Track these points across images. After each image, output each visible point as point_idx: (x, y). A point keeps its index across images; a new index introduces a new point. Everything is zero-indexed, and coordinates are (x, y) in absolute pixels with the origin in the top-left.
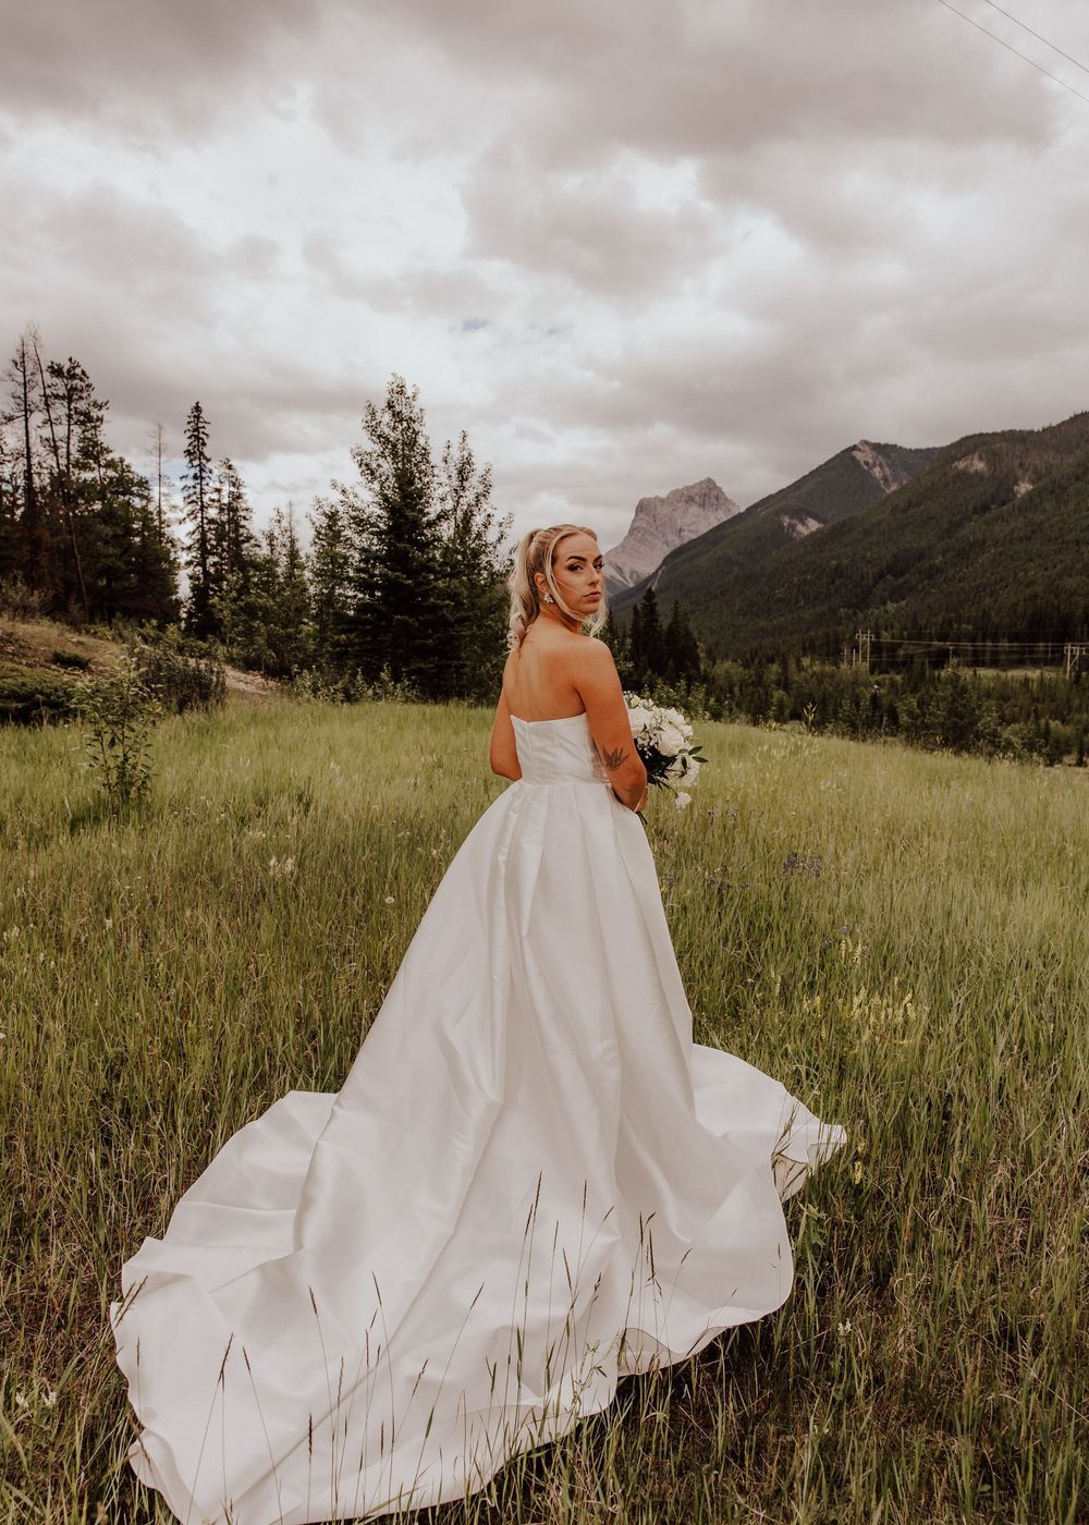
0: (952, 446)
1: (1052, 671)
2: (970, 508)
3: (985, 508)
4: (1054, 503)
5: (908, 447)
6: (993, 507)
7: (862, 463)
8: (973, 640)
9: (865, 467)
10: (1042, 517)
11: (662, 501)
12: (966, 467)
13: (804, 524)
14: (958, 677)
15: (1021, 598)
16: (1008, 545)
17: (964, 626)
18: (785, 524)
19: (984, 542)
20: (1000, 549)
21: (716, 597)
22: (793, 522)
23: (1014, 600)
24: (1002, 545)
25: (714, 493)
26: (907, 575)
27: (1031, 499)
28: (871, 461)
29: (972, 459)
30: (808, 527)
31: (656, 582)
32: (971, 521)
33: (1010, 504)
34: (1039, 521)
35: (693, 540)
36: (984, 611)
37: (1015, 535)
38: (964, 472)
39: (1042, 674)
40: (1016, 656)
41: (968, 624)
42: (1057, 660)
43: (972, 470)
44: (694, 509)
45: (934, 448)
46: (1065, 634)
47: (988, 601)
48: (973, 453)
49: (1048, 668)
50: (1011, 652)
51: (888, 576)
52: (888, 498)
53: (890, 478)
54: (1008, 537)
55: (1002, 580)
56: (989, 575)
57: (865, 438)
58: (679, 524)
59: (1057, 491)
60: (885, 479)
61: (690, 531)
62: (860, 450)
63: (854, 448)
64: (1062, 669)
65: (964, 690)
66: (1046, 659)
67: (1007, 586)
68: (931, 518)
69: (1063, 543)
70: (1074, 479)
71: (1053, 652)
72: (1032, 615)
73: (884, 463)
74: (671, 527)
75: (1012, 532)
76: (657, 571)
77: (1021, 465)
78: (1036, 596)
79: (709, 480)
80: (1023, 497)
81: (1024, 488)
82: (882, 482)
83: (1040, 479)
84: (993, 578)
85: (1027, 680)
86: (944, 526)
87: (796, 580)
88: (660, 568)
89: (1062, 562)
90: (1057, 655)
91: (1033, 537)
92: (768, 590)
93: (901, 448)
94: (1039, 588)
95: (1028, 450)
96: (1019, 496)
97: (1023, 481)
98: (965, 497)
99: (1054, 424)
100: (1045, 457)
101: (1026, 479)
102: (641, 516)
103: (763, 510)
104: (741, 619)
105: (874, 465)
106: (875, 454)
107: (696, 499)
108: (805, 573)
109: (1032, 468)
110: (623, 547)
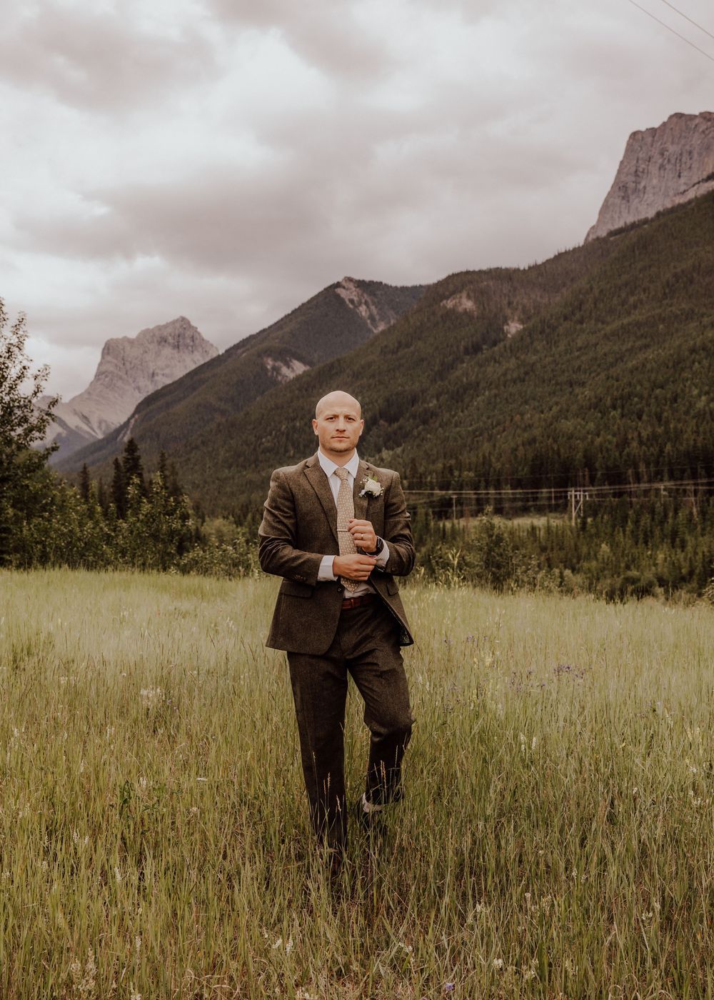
0: (440, 284)
1: (556, 518)
2: (462, 348)
3: (476, 349)
4: (545, 342)
5: (394, 285)
6: (485, 347)
7: (347, 302)
8: (477, 488)
9: (351, 306)
10: (534, 358)
11: (131, 342)
12: (455, 305)
13: (288, 367)
14: (492, 526)
15: (520, 442)
16: (502, 388)
17: (466, 473)
18: (269, 367)
19: (478, 384)
20: (494, 391)
21: (197, 447)
22: (277, 364)
23: (513, 445)
24: (497, 387)
25: (188, 333)
26: (401, 420)
27: (522, 339)
28: (356, 299)
29: (461, 297)
30: (293, 370)
31: (129, 432)
32: (462, 362)
33: (501, 345)
34: (531, 362)
35: (170, 385)
36: (484, 457)
37: (509, 377)
38: (453, 311)
39: (548, 521)
40: (520, 504)
41: (470, 470)
42: (560, 506)
43: (460, 309)
44: (167, 351)
45: (421, 286)
46: (566, 480)
47: (486, 447)
48: (461, 292)
49: (552, 515)
50: (514, 500)
51: (382, 422)
52: (377, 338)
53: (377, 317)
54: (502, 378)
55: (498, 424)
56: (484, 418)
57: (348, 276)
58: (152, 367)
59: (547, 331)
60: (372, 317)
61: (163, 375)
62: (344, 288)
63: (338, 285)
64: (566, 517)
65: (500, 539)
66: (550, 506)
67: (504, 430)
68: (422, 360)
69: (557, 384)
70: (562, 320)
71: (556, 498)
72: (533, 460)
73: (369, 301)
74: (143, 371)
75: (505, 374)
76: (129, 420)
77: (510, 304)
78: (534, 440)
79: (183, 319)
80: (513, 337)
81: (514, 328)
82: (369, 321)
83: (530, 318)
84: (490, 421)
85: (533, 528)
86: (436, 369)
87: (284, 427)
88: (133, 416)
89: (557, 404)
90: (560, 501)
91: (527, 378)
92: (253, 439)
93: (385, 285)
94: (537, 432)
95: (515, 289)
96: (509, 336)
97: (512, 322)
98: (455, 338)
99: (540, 262)
100: (533, 296)
101: (516, 318)
102: (109, 358)
103: (243, 352)
104: (227, 471)
105: (360, 304)
106: (360, 292)
107: (170, 340)
108: (293, 419)
109: (520, 307)
110: (88, 392)
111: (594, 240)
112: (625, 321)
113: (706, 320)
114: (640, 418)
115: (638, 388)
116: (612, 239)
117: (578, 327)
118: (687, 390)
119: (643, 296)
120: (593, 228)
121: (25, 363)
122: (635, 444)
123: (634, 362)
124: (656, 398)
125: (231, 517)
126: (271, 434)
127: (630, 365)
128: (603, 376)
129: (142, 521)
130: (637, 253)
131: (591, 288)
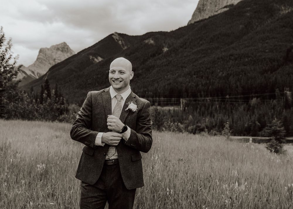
0: (144, 35)
1: (176, 107)
2: (150, 55)
3: (154, 55)
4: (175, 54)
5: (130, 35)
6: (157, 55)
8: (153, 97)
9: (116, 41)
11: (48, 49)
12: (148, 42)
13: (97, 58)
14: (157, 110)
15: (166, 84)
16: (162, 67)
17: (150, 93)
18: (91, 58)
19: (154, 66)
20: (159, 68)
21: (68, 82)
22: (93, 58)
23: (164, 85)
25: (66, 47)
27: (168, 53)
28: (118, 39)
29: (150, 40)
30: (98, 60)
31: (46, 77)
32: (150, 59)
33: (162, 54)
34: (170, 60)
35: (59, 63)
36: (155, 88)
37: (163, 64)
38: (148, 44)
39: (174, 108)
40: (165, 103)
41: (151, 92)
42: (178, 104)
43: (150, 43)
44: (59, 52)
45: (138, 36)
46: (180, 96)
47: (156, 85)
48: (150, 38)
49: (176, 106)
50: (164, 101)
52: (124, 51)
53: (124, 45)
55: (160, 78)
57: (116, 32)
58: (54, 57)
59: (176, 51)
60: (123, 44)
61: (58, 60)
62: (115, 35)
63: (113, 34)
64: (179, 107)
65: (159, 113)
66: (175, 103)
67: (162, 80)
68: (138, 58)
69: (178, 67)
70: (180, 48)
71: (177, 101)
72: (170, 90)
73: (122, 40)
74: (51, 58)
75: (162, 63)
77: (164, 42)
78: (171, 83)
79: (65, 43)
80: (165, 52)
81: (166, 49)
82: (122, 46)
83: (170, 47)
84: (157, 77)
85: (170, 110)
86: (142, 61)
87: (95, 77)
88: (48, 72)
90: (178, 102)
91: (169, 65)
92: (85, 80)
93: (127, 35)
94: (171, 81)
95: (166, 38)
96: (164, 52)
97: (165, 47)
98: (148, 52)
99: (174, 30)
100: (172, 40)
101: (166, 47)
102: (41, 54)
103: (83, 54)
104: (77, 90)
105: (119, 40)
106: (119, 37)
107: (60, 49)
108: (98, 75)
109: (168, 43)
110: (34, 64)
111: (190, 24)
112: (199, 49)
113: (222, 50)
114: (202, 78)
115: (202, 69)
116: (196, 24)
117: (185, 50)
118: (216, 70)
119: (204, 42)
120: (190, 21)
121: (11, 54)
122: (200, 86)
123: (201, 61)
124: (207, 72)
125: (77, 104)
126: (91, 79)
127: (200, 62)
128: (192, 65)
130: (203, 28)
131: (189, 39)
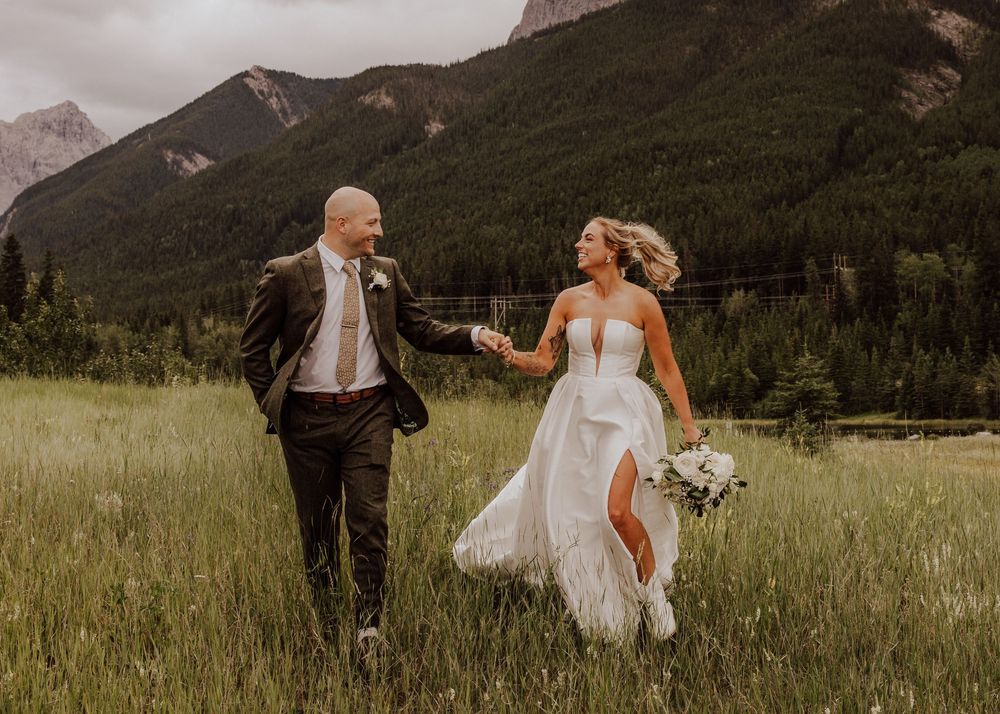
0: (357, 77)
2: (381, 147)
3: (395, 149)
4: (467, 144)
5: (307, 77)
6: (405, 147)
7: (257, 93)
9: (260, 97)
10: (456, 160)
11: (9, 127)
12: (373, 102)
13: (191, 161)
15: (441, 248)
16: (423, 190)
18: (169, 160)
19: (397, 186)
20: (414, 194)
21: (86, 246)
22: (177, 157)
23: (433, 250)
24: (417, 189)
25: (76, 120)
26: (315, 222)
27: (443, 140)
28: (266, 90)
29: (379, 93)
30: (196, 165)
31: (6, 228)
32: (381, 162)
33: (422, 145)
34: (453, 165)
35: (55, 176)
37: (429, 180)
38: (371, 108)
40: (440, 312)
42: (483, 314)
43: (379, 106)
44: (51, 139)
45: (336, 79)
46: (487, 289)
48: (379, 88)
51: (294, 223)
52: (289, 132)
53: (289, 111)
54: (423, 180)
55: (418, 228)
56: (404, 222)
57: (258, 65)
58: (33, 155)
59: (470, 132)
60: (283, 111)
61: (47, 165)
62: (253, 77)
63: (246, 74)
66: (472, 314)
67: (424, 235)
68: (338, 158)
69: (479, 188)
70: (484, 122)
71: (478, 306)
72: (454, 267)
73: (281, 93)
74: (22, 159)
75: (425, 176)
76: (6, 214)
77: (431, 102)
78: (456, 246)
79: (70, 104)
80: (434, 137)
81: (435, 128)
82: (280, 115)
83: (451, 118)
84: (409, 225)
86: (353, 168)
87: (185, 226)
88: (11, 209)
89: (479, 209)
90: (482, 310)
91: (448, 181)
92: (150, 239)
93: (298, 76)
94: (458, 238)
95: (437, 87)
96: (430, 136)
97: (434, 122)
98: (373, 136)
99: (462, 60)
100: (455, 96)
101: (437, 118)
103: (140, 143)
104: (121, 273)
105: (271, 96)
106: (270, 82)
107: (55, 126)
108: (196, 218)
109: (442, 107)
111: (518, 40)
112: (549, 126)
113: (628, 128)
114: (563, 226)
115: (562, 194)
116: (536, 40)
117: (502, 130)
118: (610, 199)
119: (567, 101)
120: (517, 27)
122: (558, 252)
123: (558, 168)
124: (579, 205)
125: (126, 323)
126: (171, 234)
127: (553, 171)
128: (526, 180)
129: (41, 325)
130: (561, 56)
131: (515, 90)
